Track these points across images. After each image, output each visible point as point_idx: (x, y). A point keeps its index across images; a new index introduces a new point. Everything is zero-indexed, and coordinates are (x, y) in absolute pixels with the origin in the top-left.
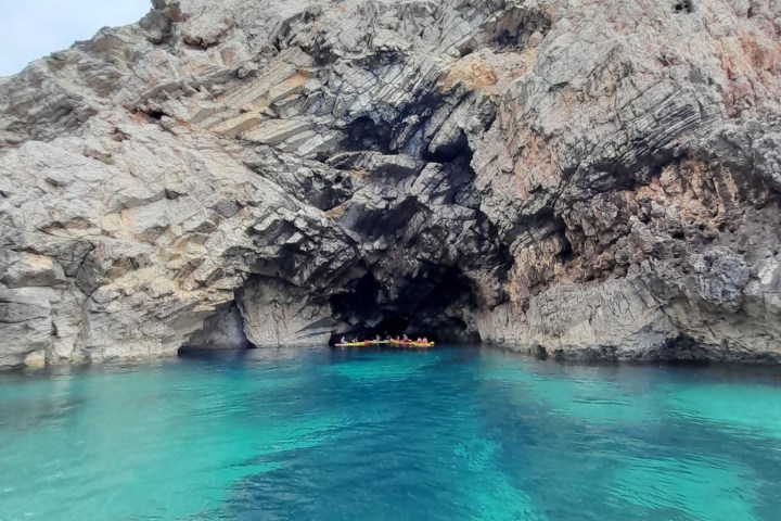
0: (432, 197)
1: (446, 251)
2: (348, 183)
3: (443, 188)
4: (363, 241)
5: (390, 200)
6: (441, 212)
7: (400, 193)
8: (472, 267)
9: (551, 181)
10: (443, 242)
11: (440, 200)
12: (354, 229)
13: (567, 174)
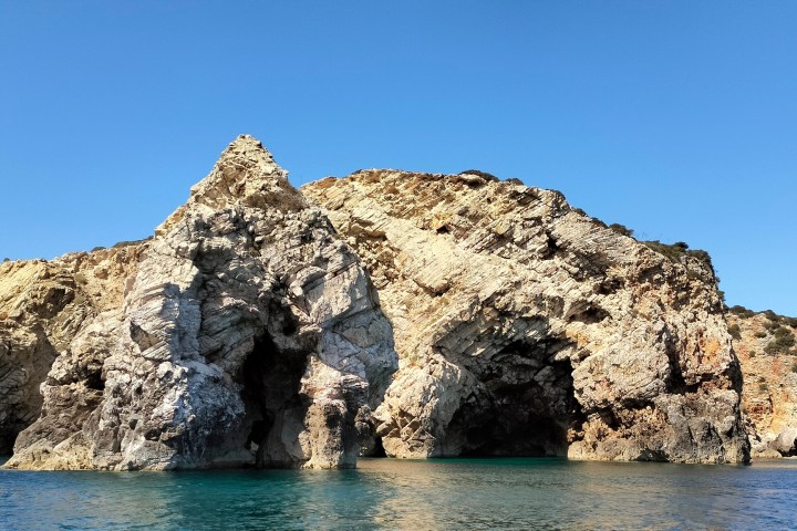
0: (545, 382)
1: (547, 410)
2: (500, 369)
3: (553, 379)
4: (498, 398)
5: (519, 379)
6: (550, 391)
7: (526, 378)
8: (560, 420)
9: (611, 399)
10: (545, 405)
11: (550, 384)
12: (494, 392)
13: (618, 399)
